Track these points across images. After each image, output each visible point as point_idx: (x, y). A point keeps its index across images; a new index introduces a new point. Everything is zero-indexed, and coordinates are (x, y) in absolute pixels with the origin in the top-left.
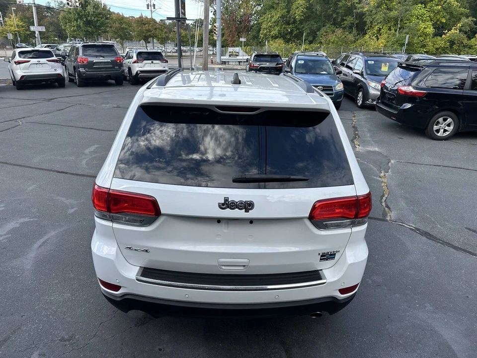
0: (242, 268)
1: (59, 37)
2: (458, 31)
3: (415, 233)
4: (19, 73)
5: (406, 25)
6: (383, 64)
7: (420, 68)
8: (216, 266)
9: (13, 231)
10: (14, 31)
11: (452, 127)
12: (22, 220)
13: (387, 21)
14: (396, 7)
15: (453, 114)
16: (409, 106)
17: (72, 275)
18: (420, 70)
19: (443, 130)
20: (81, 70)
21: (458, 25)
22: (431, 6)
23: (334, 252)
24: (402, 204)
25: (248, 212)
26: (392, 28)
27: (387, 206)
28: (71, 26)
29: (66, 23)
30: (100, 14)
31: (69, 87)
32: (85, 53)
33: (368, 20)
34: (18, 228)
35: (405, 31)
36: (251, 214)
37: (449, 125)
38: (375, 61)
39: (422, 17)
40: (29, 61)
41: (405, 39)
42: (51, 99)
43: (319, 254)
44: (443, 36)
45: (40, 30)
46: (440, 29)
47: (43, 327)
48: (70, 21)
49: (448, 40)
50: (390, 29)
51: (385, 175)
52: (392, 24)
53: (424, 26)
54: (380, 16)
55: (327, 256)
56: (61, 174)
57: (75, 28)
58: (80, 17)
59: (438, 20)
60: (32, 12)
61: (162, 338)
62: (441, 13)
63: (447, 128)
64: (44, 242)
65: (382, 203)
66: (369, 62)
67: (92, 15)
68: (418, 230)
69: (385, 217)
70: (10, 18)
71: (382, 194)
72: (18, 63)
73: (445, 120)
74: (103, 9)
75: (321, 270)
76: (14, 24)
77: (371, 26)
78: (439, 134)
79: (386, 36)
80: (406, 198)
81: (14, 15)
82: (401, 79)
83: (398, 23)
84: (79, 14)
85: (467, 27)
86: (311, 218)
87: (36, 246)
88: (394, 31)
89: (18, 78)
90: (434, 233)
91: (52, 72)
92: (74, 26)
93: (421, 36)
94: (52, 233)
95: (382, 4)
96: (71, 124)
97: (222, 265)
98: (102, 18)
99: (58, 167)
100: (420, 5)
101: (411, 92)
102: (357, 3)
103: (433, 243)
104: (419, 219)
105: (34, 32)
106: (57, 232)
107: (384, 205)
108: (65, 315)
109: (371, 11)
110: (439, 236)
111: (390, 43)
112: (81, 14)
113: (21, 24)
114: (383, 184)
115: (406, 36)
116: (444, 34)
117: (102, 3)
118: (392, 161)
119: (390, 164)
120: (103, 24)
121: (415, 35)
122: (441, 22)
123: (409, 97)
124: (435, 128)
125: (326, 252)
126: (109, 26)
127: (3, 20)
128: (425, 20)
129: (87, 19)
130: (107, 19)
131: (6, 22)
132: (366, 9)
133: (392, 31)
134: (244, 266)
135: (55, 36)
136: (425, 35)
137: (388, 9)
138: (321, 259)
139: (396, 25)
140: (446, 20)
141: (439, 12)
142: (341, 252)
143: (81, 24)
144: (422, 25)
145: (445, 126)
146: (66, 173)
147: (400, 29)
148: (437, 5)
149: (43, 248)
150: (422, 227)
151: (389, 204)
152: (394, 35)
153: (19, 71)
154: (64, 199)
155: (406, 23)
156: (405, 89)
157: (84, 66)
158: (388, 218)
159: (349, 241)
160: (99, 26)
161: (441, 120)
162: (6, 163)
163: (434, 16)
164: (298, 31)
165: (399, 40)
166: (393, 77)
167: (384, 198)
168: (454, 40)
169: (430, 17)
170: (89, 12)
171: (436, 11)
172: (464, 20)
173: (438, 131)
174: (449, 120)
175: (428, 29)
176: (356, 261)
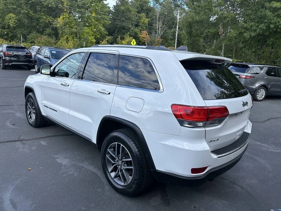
5: (82, 37)
13: (71, 33)
21: (106, 39)
22: (92, 29)
26: (74, 38)
33: (60, 32)
35: (82, 40)
39: (89, 33)
41: (83, 44)
44: (100, 44)
52: (74, 35)
62: (97, 33)
77: (62, 36)
83: (77, 35)
85: (110, 41)
102: (52, 21)
109: (62, 28)
111: (76, 46)
121: (88, 42)
122: (97, 37)
132: (58, 26)
136: (92, 43)
137: (70, 27)
140: (100, 36)
144: (90, 38)
147: (79, 38)
164: (12, 34)
169: (92, 34)
171: (94, 31)
172: (108, 37)
175: (93, 40)
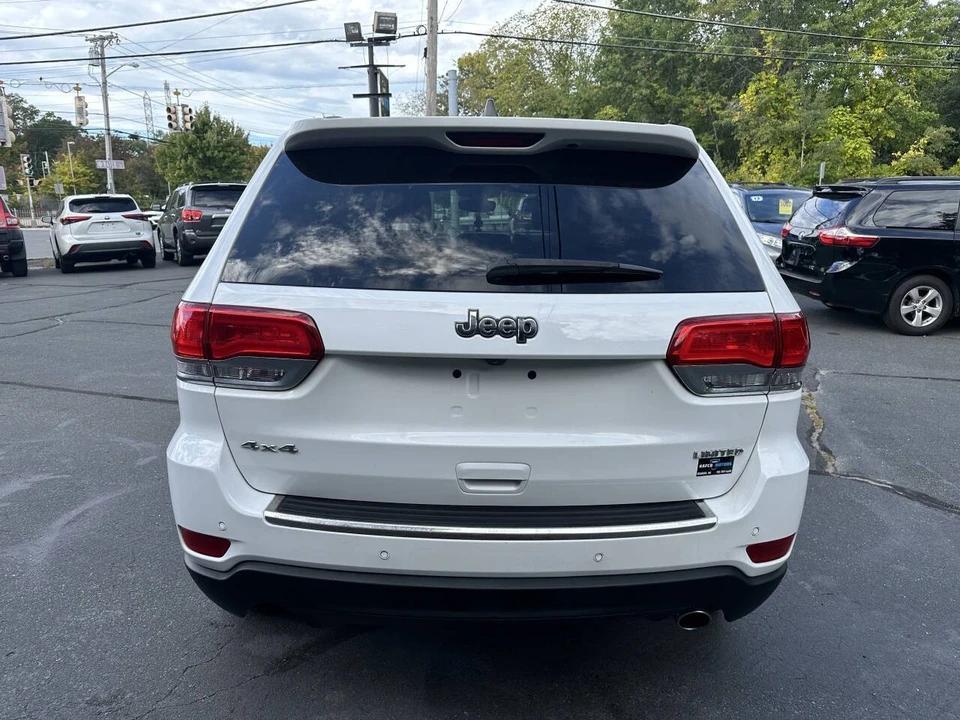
0: (512, 488)
1: (152, 192)
2: (922, 153)
3: (896, 496)
4: (67, 241)
5: (817, 145)
6: (781, 202)
7: (860, 192)
8: (451, 481)
9: (16, 497)
10: (69, 184)
11: (939, 308)
12: (37, 478)
13: (779, 139)
14: (794, 112)
15: (939, 282)
16: (845, 266)
17: (131, 576)
18: (860, 196)
19: (921, 314)
20: (188, 232)
21: (922, 140)
22: (864, 110)
23: (729, 452)
24: (857, 443)
25: (525, 343)
26: (790, 152)
27: (824, 449)
28: (174, 169)
29: (166, 164)
30: (229, 145)
31: (162, 267)
32: (197, 203)
33: (742, 138)
34: (28, 491)
35: (816, 155)
36: (532, 348)
37: (932, 304)
38: (764, 196)
39: (848, 129)
40: (88, 218)
41: (819, 170)
42: (126, 285)
43: (695, 455)
44: (894, 163)
45: (116, 168)
46: (885, 152)
47: (53, 676)
48: (173, 159)
49: (904, 170)
50: (786, 153)
51: (810, 395)
52: (791, 143)
53: (853, 146)
54: (765, 131)
55: (715, 463)
56: (132, 401)
57: (182, 171)
58: (193, 152)
59: (879, 136)
60: (104, 149)
61: (327, 698)
62: (885, 122)
63: (928, 309)
64: (78, 516)
65: (811, 442)
66: (753, 198)
67: (215, 148)
68: (902, 489)
69: (822, 467)
70: (63, 160)
71: (808, 428)
72: (68, 221)
73: (923, 293)
74: (236, 136)
75: (702, 500)
76: (69, 170)
77: (749, 151)
78: (913, 323)
79: (779, 166)
80: (864, 433)
81: (70, 154)
82: (823, 219)
83: (801, 142)
84: (190, 147)
85: (940, 144)
86: (672, 360)
87: (61, 522)
88: (794, 157)
89: (66, 249)
90: (939, 494)
91: (133, 238)
92: (180, 169)
93: (848, 165)
94: (100, 500)
95: (767, 109)
96: (160, 322)
97: (466, 480)
98: (233, 153)
99: (125, 389)
100: (841, 108)
101: (847, 239)
102: (718, 109)
103: (939, 513)
104: (899, 470)
105: (105, 170)
106: (108, 498)
107: (818, 447)
108: (106, 652)
109: (747, 123)
110: (949, 500)
112: (194, 146)
113: (83, 170)
114: (809, 411)
115: (819, 165)
116: (896, 159)
117: (236, 125)
118: (822, 372)
119: (818, 377)
120: (234, 163)
121: (838, 162)
122: (886, 138)
123: (844, 249)
124: (905, 309)
125: (711, 449)
126: (247, 165)
127: (50, 165)
128: (855, 135)
129: (205, 155)
130: (242, 154)
131: (55, 168)
132: (736, 119)
133: (790, 157)
134: (517, 482)
135: (145, 191)
136: (858, 163)
137: (779, 118)
138: (700, 470)
139: (797, 146)
140: (897, 133)
141: (879, 120)
142: (746, 454)
143: (194, 163)
144: (850, 144)
145: (924, 305)
146: (141, 399)
147: (806, 152)
148: (876, 107)
149: (74, 525)
150: (910, 485)
151: (827, 445)
152: (796, 164)
153: (69, 236)
154: (132, 441)
155: (817, 142)
156: (833, 233)
157: (193, 226)
158: (830, 470)
159: (763, 425)
160: (228, 167)
161: (914, 293)
162: (21, 384)
163: (872, 127)
165: (807, 174)
166: (804, 218)
167: (814, 434)
168: (917, 168)
169: (862, 128)
170: (209, 142)
171: (874, 118)
172: (931, 133)
173: (910, 316)
174: (932, 293)
175: (861, 151)
176: (784, 473)
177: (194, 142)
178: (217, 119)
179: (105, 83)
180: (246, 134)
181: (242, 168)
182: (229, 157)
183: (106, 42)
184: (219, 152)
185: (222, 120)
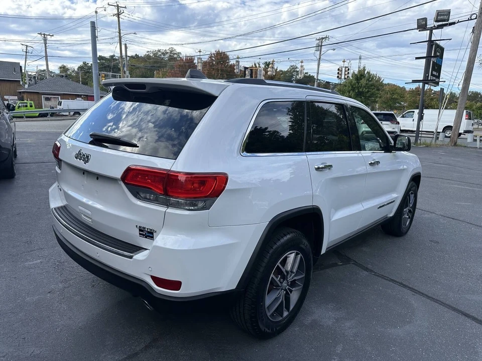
25: (86, 164)
30: (372, 85)
55: (145, 233)
58: (353, 89)
67: (364, 87)
74: (377, 81)
75: (146, 249)
84: (352, 87)
98: (373, 89)
112: (354, 86)
117: (378, 75)
120: (373, 95)
126: (379, 96)
129: (359, 91)
130: (378, 90)
134: (91, 219)
138: (140, 234)
142: (158, 233)
160: (369, 97)
170: (362, 84)
177: (355, 84)
178: (368, 73)
179: (320, 59)
180: (382, 79)
181: (377, 97)
182: (371, 92)
183: (324, 40)
184: (366, 89)
185: (371, 73)
